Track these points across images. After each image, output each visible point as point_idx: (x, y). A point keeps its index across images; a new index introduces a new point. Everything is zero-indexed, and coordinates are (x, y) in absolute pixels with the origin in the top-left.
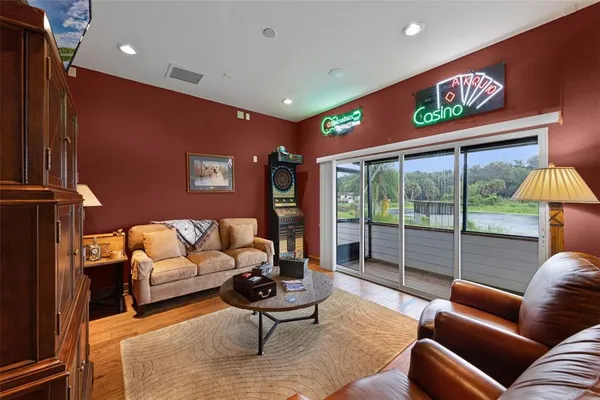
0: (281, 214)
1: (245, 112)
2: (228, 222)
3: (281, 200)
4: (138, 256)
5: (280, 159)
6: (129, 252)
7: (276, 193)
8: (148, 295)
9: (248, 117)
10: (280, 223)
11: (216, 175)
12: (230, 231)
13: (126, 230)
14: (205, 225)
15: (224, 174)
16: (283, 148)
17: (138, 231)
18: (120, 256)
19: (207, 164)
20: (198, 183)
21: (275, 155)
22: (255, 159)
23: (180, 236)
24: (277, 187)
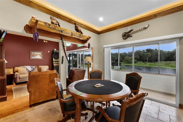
0: (55, 65)
1: (46, 40)
2: (40, 66)
3: (55, 61)
4: (16, 73)
5: (54, 52)
6: (14, 72)
7: (54, 60)
8: (18, 81)
9: (47, 42)
10: (54, 67)
11: (38, 56)
12: (40, 68)
13: (14, 68)
14: (34, 67)
15: (40, 55)
16: (55, 49)
17: (16, 68)
18: (12, 73)
19: (35, 53)
20: (33, 57)
21: (53, 51)
22: (49, 52)
23: (27, 69)
24: (54, 58)
